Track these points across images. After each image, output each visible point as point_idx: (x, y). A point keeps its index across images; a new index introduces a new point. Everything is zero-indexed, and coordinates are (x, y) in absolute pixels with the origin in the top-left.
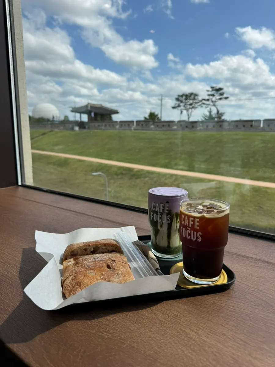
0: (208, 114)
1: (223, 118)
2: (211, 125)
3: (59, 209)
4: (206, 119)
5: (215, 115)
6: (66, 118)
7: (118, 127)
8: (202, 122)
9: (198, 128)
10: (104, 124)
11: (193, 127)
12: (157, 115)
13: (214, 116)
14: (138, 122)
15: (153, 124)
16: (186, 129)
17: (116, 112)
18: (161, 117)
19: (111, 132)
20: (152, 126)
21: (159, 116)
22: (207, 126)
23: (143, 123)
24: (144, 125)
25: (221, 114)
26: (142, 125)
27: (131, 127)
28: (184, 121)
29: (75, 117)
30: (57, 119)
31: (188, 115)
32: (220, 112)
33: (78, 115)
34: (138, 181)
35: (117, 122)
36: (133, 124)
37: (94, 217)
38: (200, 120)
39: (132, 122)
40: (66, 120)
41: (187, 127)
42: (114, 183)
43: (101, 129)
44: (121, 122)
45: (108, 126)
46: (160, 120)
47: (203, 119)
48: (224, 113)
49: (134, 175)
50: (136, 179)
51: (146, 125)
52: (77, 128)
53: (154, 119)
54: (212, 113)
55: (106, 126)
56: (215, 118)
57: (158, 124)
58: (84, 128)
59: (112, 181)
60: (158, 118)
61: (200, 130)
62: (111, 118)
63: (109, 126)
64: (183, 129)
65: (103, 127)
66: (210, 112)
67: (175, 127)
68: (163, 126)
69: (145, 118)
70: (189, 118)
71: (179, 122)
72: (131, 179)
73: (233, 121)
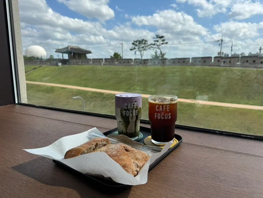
0: (154, 54)
1: (165, 57)
2: (157, 62)
3: (49, 119)
4: (153, 58)
5: (160, 55)
6: (52, 56)
7: (91, 63)
8: (151, 60)
9: (149, 64)
10: (80, 61)
11: (145, 63)
12: (120, 55)
13: (158, 55)
14: (106, 59)
15: (117, 61)
16: (140, 64)
17: (90, 52)
18: (122, 56)
19: (86, 67)
20: (117, 63)
21: (121, 55)
22: (154, 63)
23: (109, 60)
24: (111, 62)
25: (163, 54)
26: (109, 62)
27: (101, 63)
28: (138, 59)
29: (59, 56)
30: (44, 57)
31: (141, 55)
32: (162, 53)
33: (61, 54)
34: (107, 102)
35: (90, 59)
36: (103, 61)
37: (78, 124)
38: (150, 59)
39: (102, 59)
40: (51, 58)
41: (141, 63)
42: (90, 104)
43: (78, 65)
44: (93, 59)
45: (83, 62)
46: (122, 58)
47: (152, 58)
48: (165, 54)
49: (104, 98)
50: (106, 100)
51: (112, 62)
52: (60, 64)
53: (118, 57)
54: (157, 54)
55: (82, 62)
56: (160, 56)
57: (120, 61)
58: (66, 64)
59: (88, 103)
60: (120, 57)
61: (150, 65)
62: (86, 57)
63: (85, 62)
64: (138, 65)
65: (80, 63)
66: (156, 53)
67: (133, 63)
68: (124, 62)
69: (111, 57)
70: (142, 57)
71: (135, 59)
72: (102, 100)
73: (171, 59)
